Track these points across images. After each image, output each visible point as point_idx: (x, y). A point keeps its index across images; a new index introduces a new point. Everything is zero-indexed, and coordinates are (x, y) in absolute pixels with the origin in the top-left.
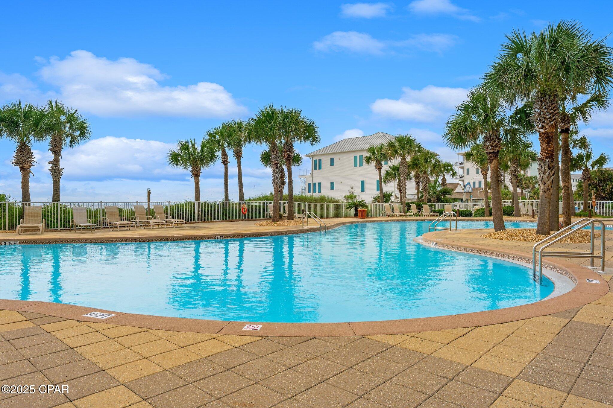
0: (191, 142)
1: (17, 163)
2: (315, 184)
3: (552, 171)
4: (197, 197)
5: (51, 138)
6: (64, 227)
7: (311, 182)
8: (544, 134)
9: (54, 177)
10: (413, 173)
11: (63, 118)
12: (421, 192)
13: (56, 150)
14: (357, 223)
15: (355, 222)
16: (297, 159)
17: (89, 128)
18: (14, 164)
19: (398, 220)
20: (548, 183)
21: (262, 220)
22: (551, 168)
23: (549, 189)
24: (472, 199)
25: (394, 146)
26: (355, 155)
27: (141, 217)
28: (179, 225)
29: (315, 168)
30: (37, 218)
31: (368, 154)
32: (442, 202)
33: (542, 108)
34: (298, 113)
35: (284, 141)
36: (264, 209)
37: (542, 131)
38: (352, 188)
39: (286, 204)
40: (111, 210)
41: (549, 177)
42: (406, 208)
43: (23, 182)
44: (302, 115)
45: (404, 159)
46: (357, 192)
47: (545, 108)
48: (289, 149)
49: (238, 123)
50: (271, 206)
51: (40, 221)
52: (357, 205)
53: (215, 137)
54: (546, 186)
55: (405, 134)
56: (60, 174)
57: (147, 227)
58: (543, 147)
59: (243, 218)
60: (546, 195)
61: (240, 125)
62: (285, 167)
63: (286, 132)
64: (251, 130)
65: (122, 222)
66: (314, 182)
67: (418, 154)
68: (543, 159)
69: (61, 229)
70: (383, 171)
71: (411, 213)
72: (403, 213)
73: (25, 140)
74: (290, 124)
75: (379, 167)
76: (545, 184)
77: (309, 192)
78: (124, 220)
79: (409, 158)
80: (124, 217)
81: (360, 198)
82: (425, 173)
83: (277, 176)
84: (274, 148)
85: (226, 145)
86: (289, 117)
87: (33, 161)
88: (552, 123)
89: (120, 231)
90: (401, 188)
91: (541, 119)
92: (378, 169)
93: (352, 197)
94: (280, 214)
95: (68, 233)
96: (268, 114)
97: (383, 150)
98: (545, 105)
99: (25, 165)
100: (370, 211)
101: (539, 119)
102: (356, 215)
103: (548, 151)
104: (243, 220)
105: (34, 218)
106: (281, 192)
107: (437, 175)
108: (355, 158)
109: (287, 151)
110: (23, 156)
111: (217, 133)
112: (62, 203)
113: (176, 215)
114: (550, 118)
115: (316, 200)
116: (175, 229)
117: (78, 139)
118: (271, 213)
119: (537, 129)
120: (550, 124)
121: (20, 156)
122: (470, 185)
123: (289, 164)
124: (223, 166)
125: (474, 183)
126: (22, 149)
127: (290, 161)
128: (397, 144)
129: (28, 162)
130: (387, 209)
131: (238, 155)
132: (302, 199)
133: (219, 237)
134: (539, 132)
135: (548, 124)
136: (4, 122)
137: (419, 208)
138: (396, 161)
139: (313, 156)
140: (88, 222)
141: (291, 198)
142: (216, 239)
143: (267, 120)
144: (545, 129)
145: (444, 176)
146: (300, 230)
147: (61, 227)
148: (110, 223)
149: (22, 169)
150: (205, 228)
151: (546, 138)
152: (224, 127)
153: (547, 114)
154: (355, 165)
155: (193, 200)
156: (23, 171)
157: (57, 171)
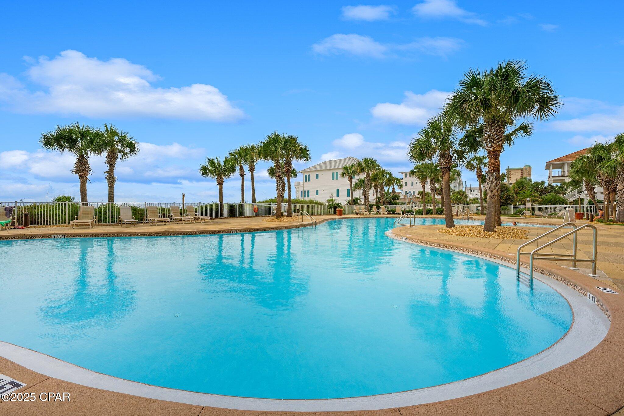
0: (217, 159)
1: (76, 172)
2: (305, 191)
3: (498, 181)
4: (221, 200)
5: (107, 153)
6: (114, 222)
7: (302, 190)
8: (493, 152)
9: (109, 183)
10: (373, 184)
11: (116, 138)
12: (379, 198)
13: (111, 163)
14: (337, 219)
15: (335, 218)
16: (294, 173)
17: (137, 146)
18: (74, 172)
19: (365, 217)
20: (495, 191)
21: (269, 216)
22: (497, 179)
23: (495, 196)
24: (412, 202)
25: (362, 165)
26: (333, 172)
27: (176, 215)
28: (206, 220)
29: (306, 181)
30: (89, 216)
31: (343, 171)
32: (393, 204)
33: (491, 131)
34: (296, 139)
35: (284, 159)
36: (270, 209)
37: (491, 149)
38: (332, 194)
39: (286, 205)
40: (151, 209)
41: (496, 186)
42: (369, 209)
43: (81, 187)
44: (298, 141)
45: (368, 174)
46: (335, 197)
47: (494, 131)
48: (289, 165)
49: (252, 146)
50: (275, 207)
51: (92, 217)
52: (336, 206)
53: (235, 156)
54: (493, 193)
55: (368, 157)
56: (114, 181)
57: (180, 222)
58: (491, 162)
59: (255, 216)
60: (493, 200)
61: (253, 148)
62: (285, 179)
63: (286, 153)
64: (261, 150)
65: (160, 219)
66: (304, 190)
67: (378, 171)
68: (491, 172)
69: (112, 223)
70: (353, 183)
71: (373, 212)
72: (368, 212)
73: (83, 154)
74: (289, 147)
75: (351, 180)
76: (492, 191)
77: (301, 197)
78: (161, 217)
79: (371, 174)
80: (162, 215)
81: (338, 202)
82: (382, 184)
83: (280, 185)
84: (277, 164)
85: (243, 162)
86: (289, 142)
87: (90, 170)
88: (499, 143)
89: (158, 225)
90: (365, 194)
91: (491, 140)
92: (350, 181)
93: (332, 200)
94: (281, 212)
95: (115, 227)
96: (274, 138)
97: (353, 168)
98: (494, 129)
99: (82, 174)
100: (344, 210)
101: (488, 140)
102: (335, 213)
103: (495, 165)
104: (254, 217)
105: (87, 215)
106: (282, 196)
107: (389, 186)
108: (333, 174)
109: (287, 167)
110: (81, 167)
111: (236, 153)
112: (116, 203)
113: (204, 213)
114: (498, 139)
115: (307, 203)
116: (202, 224)
117: (128, 155)
118: (275, 212)
119: (487, 148)
120: (498, 144)
121: (78, 166)
122: (411, 193)
123: (289, 176)
124: (241, 177)
125: (414, 192)
126: (81, 161)
127: (289, 173)
128: (363, 165)
129: (85, 171)
130: (357, 210)
131: (252, 170)
132: (297, 202)
133: (234, 231)
134: (488, 150)
135: (496, 144)
136: (64, 138)
137: (378, 208)
138: (363, 176)
139: (304, 172)
140: (133, 218)
141: (289, 201)
142: (232, 233)
143: (273, 143)
144: (494, 148)
145: (394, 186)
146: (297, 225)
147: (112, 222)
148: (150, 219)
149: (81, 176)
150: (225, 223)
151: (494, 155)
152: (241, 149)
153: (496, 135)
154: (333, 179)
155: (218, 202)
156: (81, 178)
157: (111, 179)
